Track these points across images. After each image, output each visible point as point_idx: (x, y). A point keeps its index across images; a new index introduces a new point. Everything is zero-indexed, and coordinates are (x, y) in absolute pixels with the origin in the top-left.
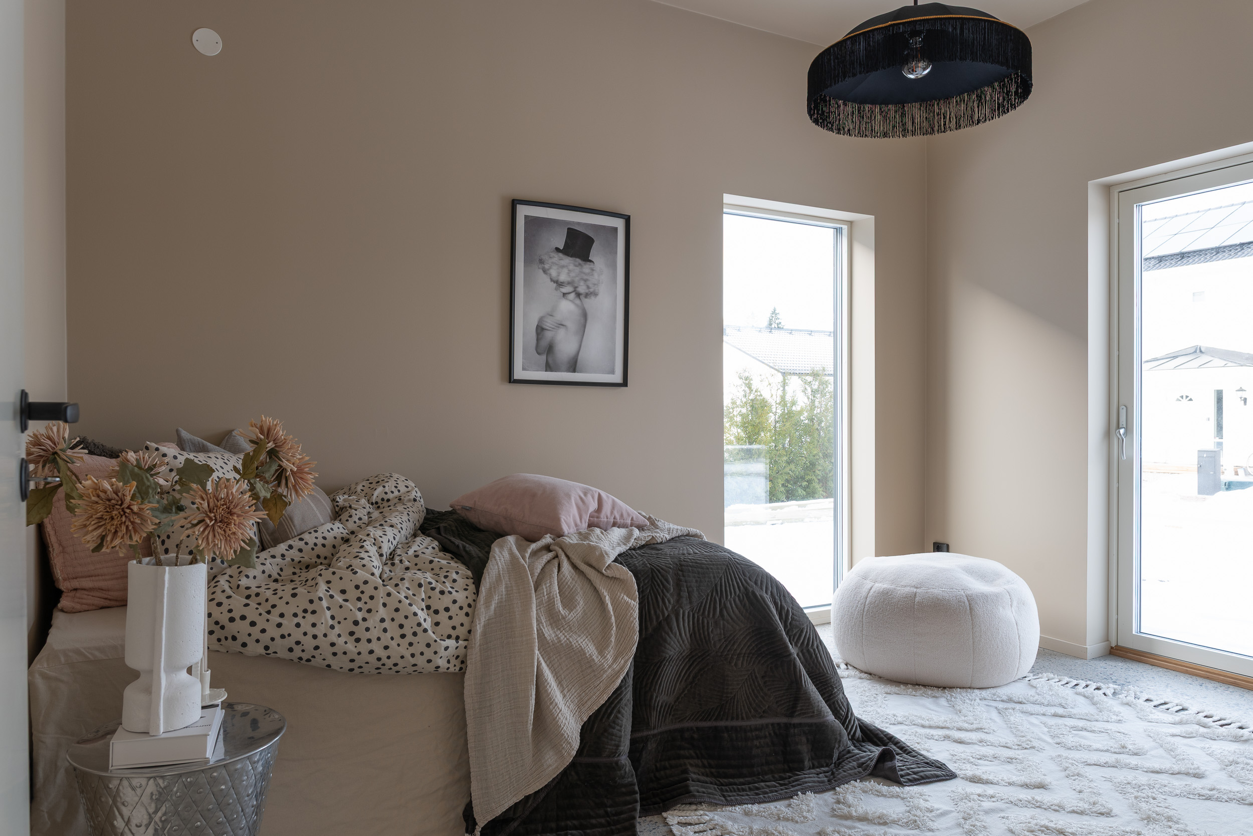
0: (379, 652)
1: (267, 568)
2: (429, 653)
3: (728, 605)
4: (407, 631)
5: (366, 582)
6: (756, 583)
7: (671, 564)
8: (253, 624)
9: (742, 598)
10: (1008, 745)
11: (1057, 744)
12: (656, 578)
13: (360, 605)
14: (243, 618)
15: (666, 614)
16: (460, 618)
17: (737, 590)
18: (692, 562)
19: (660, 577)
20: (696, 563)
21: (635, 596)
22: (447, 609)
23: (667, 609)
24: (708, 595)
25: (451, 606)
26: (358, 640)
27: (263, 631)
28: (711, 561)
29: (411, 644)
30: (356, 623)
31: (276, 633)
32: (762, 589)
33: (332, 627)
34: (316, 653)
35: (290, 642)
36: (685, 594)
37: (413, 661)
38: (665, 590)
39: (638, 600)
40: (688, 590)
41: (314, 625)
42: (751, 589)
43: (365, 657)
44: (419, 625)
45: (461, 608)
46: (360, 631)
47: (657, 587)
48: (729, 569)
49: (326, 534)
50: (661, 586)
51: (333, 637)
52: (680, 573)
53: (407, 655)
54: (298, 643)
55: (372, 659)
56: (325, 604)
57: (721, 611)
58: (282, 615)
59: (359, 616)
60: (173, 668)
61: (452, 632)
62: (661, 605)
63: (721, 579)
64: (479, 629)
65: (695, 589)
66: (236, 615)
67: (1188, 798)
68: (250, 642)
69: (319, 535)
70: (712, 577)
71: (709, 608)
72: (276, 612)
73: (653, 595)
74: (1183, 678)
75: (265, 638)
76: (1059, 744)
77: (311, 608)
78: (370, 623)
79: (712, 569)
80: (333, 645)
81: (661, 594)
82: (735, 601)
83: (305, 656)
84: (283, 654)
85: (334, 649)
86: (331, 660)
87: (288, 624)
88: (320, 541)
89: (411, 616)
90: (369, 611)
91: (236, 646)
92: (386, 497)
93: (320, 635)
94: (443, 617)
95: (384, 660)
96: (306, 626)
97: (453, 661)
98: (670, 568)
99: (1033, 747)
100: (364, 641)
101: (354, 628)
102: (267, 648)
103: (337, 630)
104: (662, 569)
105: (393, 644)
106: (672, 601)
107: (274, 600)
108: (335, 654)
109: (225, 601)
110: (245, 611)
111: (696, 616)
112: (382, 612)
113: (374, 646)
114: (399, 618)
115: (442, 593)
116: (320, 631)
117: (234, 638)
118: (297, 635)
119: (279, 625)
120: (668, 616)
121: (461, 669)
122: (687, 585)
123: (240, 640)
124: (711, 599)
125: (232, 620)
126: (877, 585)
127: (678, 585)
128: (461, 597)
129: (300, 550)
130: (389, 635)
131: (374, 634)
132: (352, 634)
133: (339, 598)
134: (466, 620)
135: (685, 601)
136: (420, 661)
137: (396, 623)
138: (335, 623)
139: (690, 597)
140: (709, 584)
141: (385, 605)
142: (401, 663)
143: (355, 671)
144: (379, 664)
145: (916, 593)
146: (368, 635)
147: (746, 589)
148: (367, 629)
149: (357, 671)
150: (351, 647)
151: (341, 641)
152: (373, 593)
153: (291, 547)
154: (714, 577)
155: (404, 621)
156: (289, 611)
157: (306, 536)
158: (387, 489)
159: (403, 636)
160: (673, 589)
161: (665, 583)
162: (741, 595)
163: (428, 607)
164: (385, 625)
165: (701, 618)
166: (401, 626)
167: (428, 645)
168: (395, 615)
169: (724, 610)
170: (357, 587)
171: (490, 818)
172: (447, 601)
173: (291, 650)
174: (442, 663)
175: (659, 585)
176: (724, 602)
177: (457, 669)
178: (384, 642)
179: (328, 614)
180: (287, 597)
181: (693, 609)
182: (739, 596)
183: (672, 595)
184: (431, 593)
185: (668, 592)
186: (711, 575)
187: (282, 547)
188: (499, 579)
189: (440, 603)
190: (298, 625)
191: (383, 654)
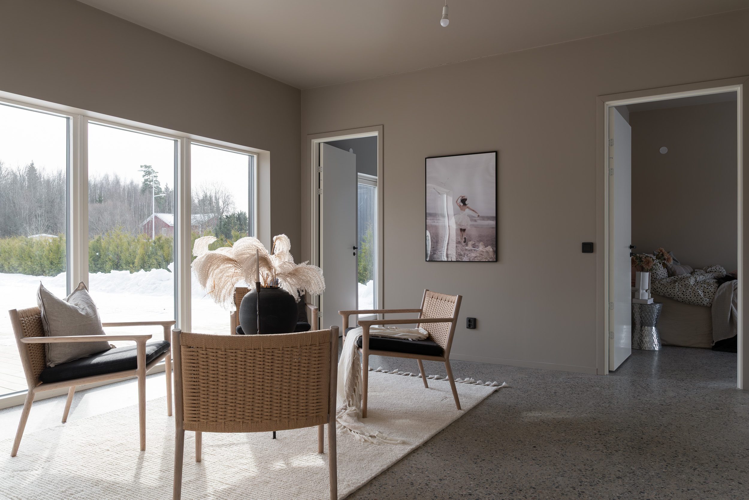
0: (689, 298)
1: (667, 280)
2: (701, 300)
4: (696, 295)
5: (687, 284)
8: (661, 289)
13: (685, 288)
14: (660, 288)
16: (711, 294)
22: (708, 292)
25: (709, 292)
26: (684, 295)
27: (663, 291)
29: (697, 298)
30: (684, 292)
31: (666, 291)
33: (678, 292)
34: (674, 296)
35: (669, 293)
37: (697, 302)
41: (674, 291)
43: (685, 299)
44: (699, 294)
45: (712, 292)
46: (684, 293)
49: (685, 276)
51: (678, 293)
53: (696, 300)
54: (670, 294)
55: (687, 299)
56: (677, 287)
58: (667, 288)
59: (685, 290)
60: (643, 289)
61: (709, 297)
64: (716, 297)
66: (658, 287)
68: (661, 292)
69: (683, 276)
72: (666, 287)
75: (664, 292)
77: (674, 287)
78: (687, 292)
80: (678, 295)
83: (672, 297)
84: (667, 296)
85: (678, 296)
86: (678, 298)
87: (669, 290)
88: (683, 277)
89: (697, 292)
90: (687, 290)
91: (658, 293)
92: (712, 271)
93: (675, 293)
94: (707, 294)
95: (690, 300)
96: (672, 291)
97: (709, 304)
100: (685, 295)
101: (683, 293)
102: (664, 294)
103: (679, 292)
105: (692, 297)
107: (666, 285)
108: (678, 297)
109: (656, 285)
110: (660, 287)
112: (690, 290)
113: (687, 297)
114: (694, 292)
115: (707, 288)
116: (675, 292)
117: (658, 292)
118: (670, 292)
119: (667, 290)
121: (711, 306)
123: (659, 292)
125: (657, 288)
128: (712, 290)
129: (677, 279)
130: (691, 295)
131: (688, 294)
132: (683, 294)
133: (680, 286)
134: (713, 295)
136: (699, 302)
137: (694, 293)
138: (679, 291)
141: (691, 289)
142: (694, 301)
143: (683, 302)
144: (689, 301)
146: (686, 294)
148: (686, 293)
149: (684, 302)
150: (682, 296)
151: (680, 295)
152: (689, 286)
153: (675, 278)
155: (695, 293)
156: (669, 288)
157: (679, 276)
158: (712, 269)
159: (695, 296)
163: (703, 291)
164: (690, 293)
166: (695, 294)
167: (701, 299)
168: (693, 291)
170: (685, 285)
171: (717, 341)
172: (708, 290)
173: (669, 295)
174: (705, 304)
177: (710, 306)
178: (690, 296)
179: (677, 289)
180: (669, 285)
184: (704, 288)
187: (673, 277)
188: (724, 287)
189: (706, 291)
190: (671, 290)
191: (690, 299)
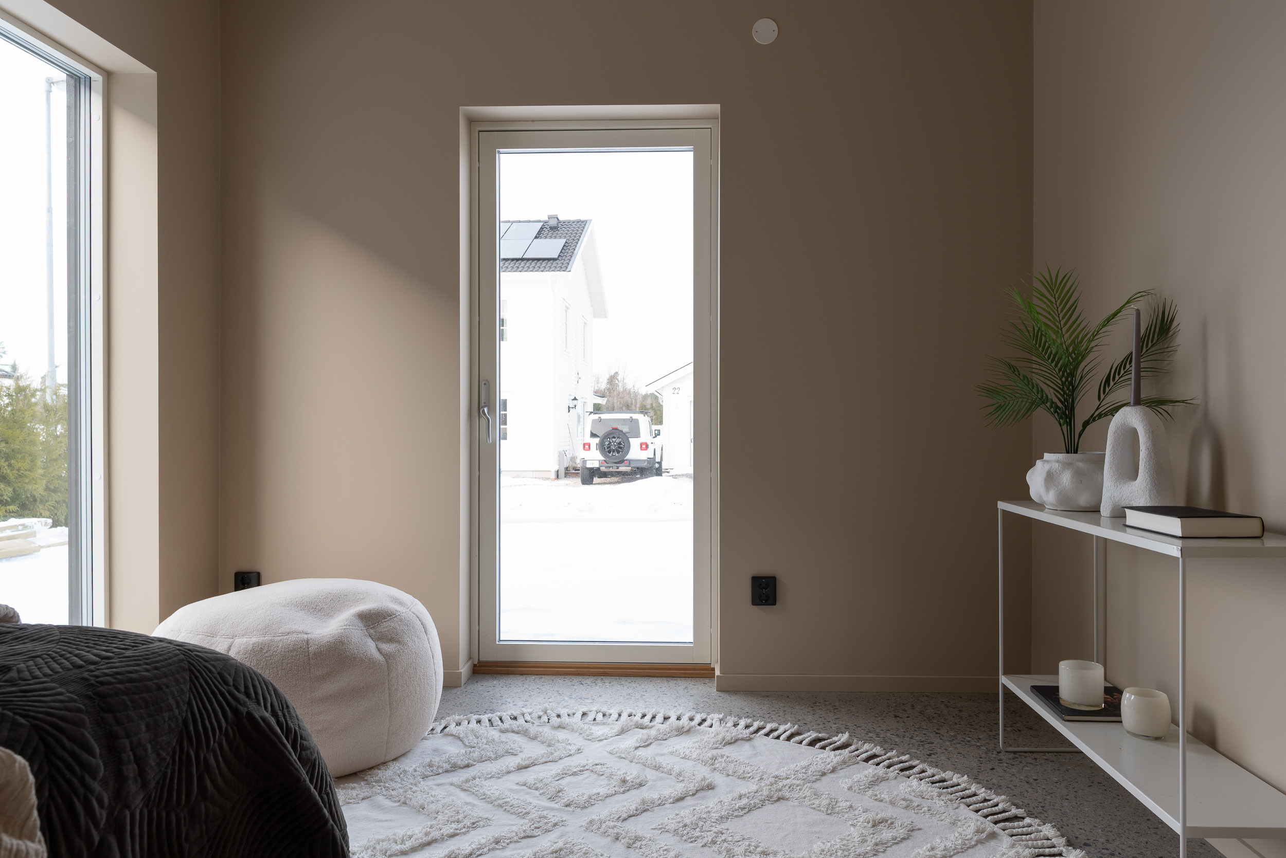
3: (212, 761)
6: (247, 694)
7: (75, 701)
9: (231, 735)
10: (529, 833)
11: (566, 806)
12: (59, 750)
15: (97, 839)
17: (223, 720)
18: (121, 682)
19: (67, 743)
20: (131, 680)
21: (31, 823)
23: (97, 826)
24: (174, 751)
28: (156, 668)
32: (258, 703)
36: (131, 770)
38: (87, 777)
39: (39, 834)
40: (135, 755)
42: (244, 710)
47: (68, 775)
48: (196, 677)
50: (77, 768)
52: (109, 717)
57: (200, 779)
62: (83, 822)
63: (189, 704)
65: (149, 747)
67: (736, 816)
70: (174, 706)
71: (179, 784)
73: (59, 800)
74: (560, 681)
76: (568, 805)
79: (168, 687)
81: (81, 791)
82: (221, 746)
98: (79, 710)
99: (555, 825)
104: (63, 719)
106: (106, 800)
111: (155, 814)
120: (101, 841)
122: (131, 744)
124: (180, 759)
126: (238, 641)
127: (113, 752)
135: (133, 787)
139: (142, 773)
140: (173, 725)
145: (308, 641)
147: (236, 712)
154: (178, 707)
160: (105, 764)
161: (85, 756)
162: (230, 730)
165: (164, 814)
169: (206, 776)
175: (70, 768)
176: (205, 757)
181: (150, 796)
182: (226, 734)
183: (104, 783)
185: (94, 778)
186: (171, 701)
